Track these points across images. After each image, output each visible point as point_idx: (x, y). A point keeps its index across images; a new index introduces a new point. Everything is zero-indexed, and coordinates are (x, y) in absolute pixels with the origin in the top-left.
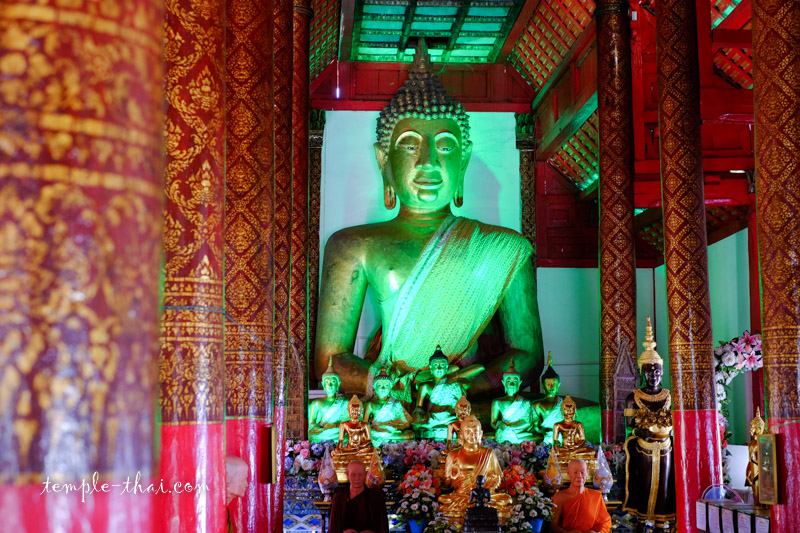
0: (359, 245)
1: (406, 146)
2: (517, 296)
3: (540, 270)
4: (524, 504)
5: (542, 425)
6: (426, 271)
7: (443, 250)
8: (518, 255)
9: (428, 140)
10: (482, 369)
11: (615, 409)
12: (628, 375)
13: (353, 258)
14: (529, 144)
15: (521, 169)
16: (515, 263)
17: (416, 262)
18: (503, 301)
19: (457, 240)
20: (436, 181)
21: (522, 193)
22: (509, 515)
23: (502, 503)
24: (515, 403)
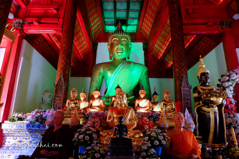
0: (101, 66)
1: (114, 42)
2: (144, 80)
3: (149, 78)
4: (150, 137)
5: (153, 110)
6: (118, 71)
7: (123, 66)
9: (120, 40)
10: (134, 97)
11: (183, 100)
12: (187, 88)
13: (99, 69)
14: (146, 49)
15: (144, 55)
16: (143, 71)
17: (115, 69)
18: (140, 81)
19: (127, 64)
20: (122, 50)
21: (145, 60)
22: (141, 144)
23: (137, 136)
24: (144, 100)
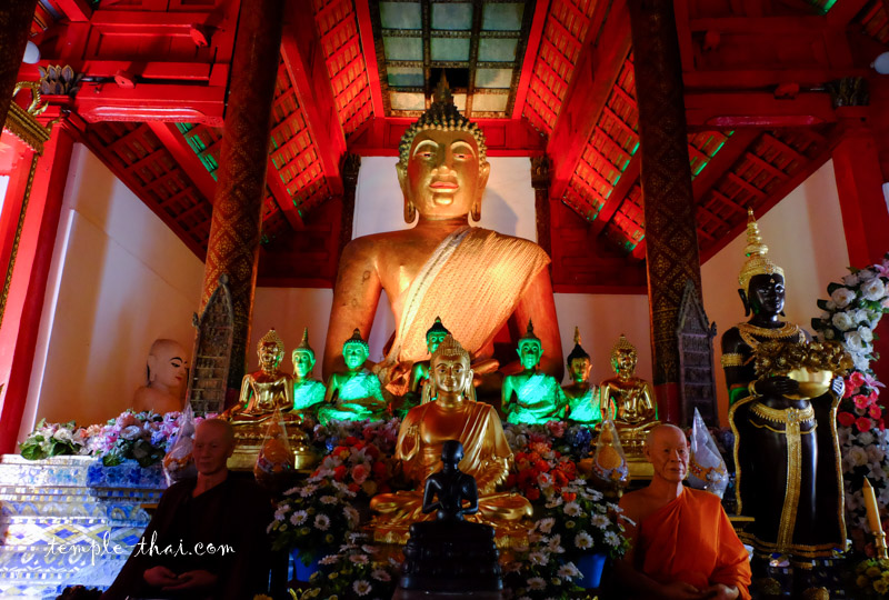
0: (372, 246)
1: (422, 154)
2: (534, 300)
4: (560, 517)
5: (570, 417)
6: (438, 267)
7: (457, 248)
8: (534, 262)
9: (443, 148)
10: (496, 364)
11: (683, 378)
12: (697, 331)
13: (365, 258)
14: (543, 183)
15: (537, 205)
16: (533, 268)
17: (427, 258)
18: (519, 304)
19: (472, 239)
20: (452, 185)
21: (538, 226)
22: (525, 544)
23: (511, 515)
